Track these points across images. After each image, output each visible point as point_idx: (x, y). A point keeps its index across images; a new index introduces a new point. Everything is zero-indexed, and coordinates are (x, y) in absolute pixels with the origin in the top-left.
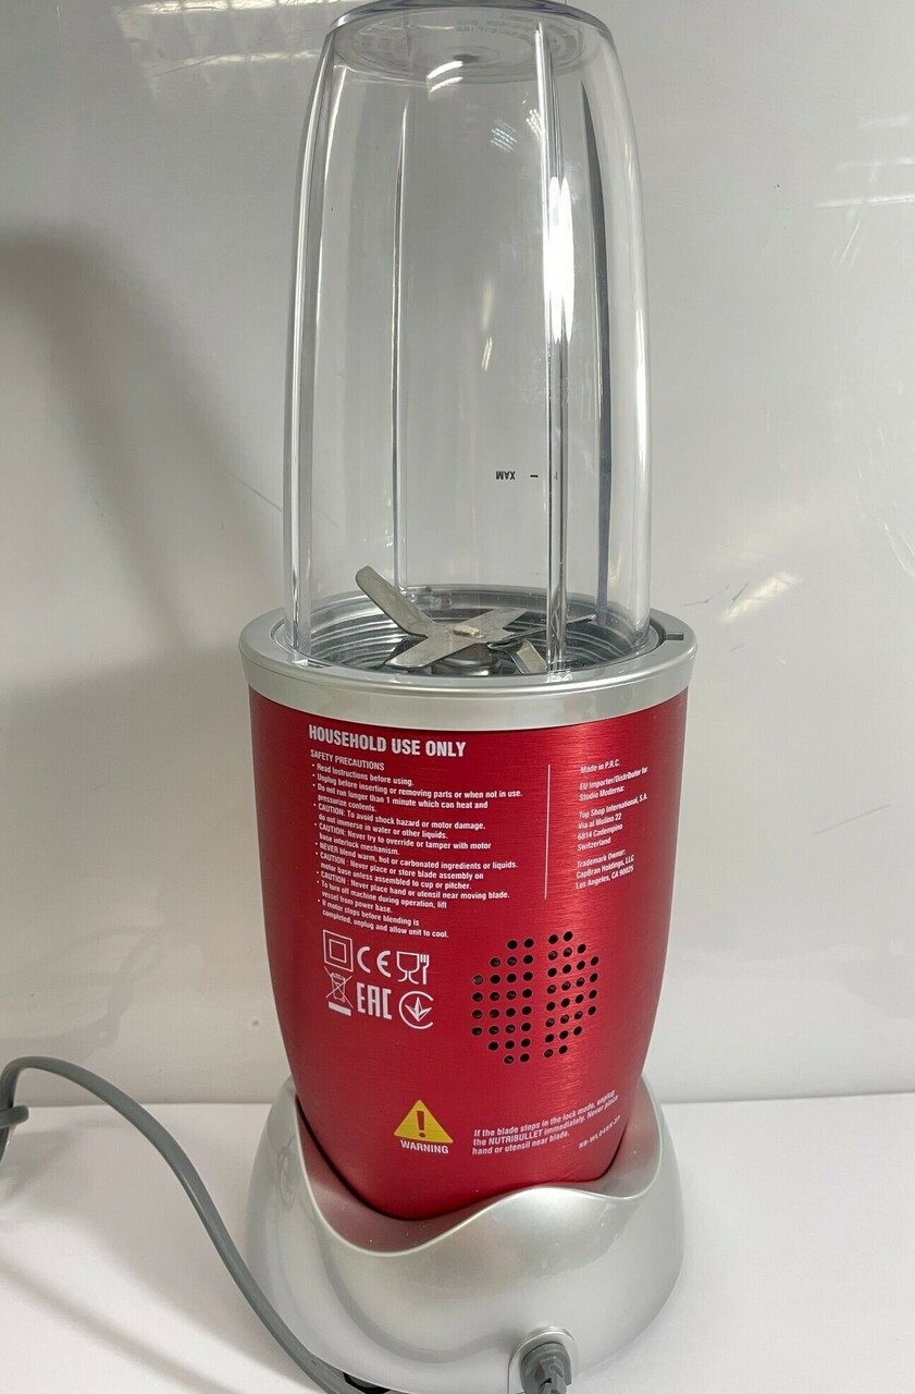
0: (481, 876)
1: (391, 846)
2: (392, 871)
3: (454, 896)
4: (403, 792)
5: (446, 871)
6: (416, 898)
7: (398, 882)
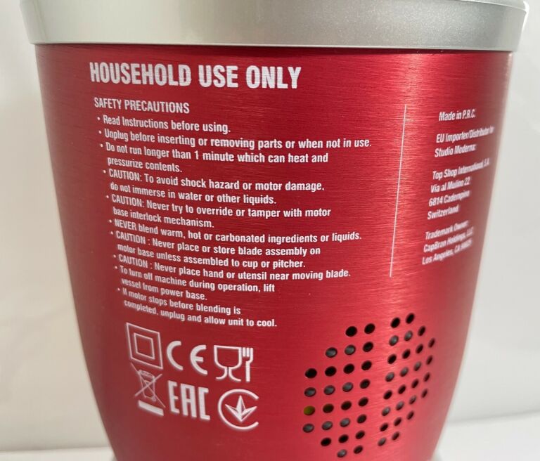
0: (317, 251)
1: (204, 217)
2: (206, 249)
3: (285, 277)
4: (216, 142)
5: (274, 246)
6: (236, 281)
7: (213, 262)
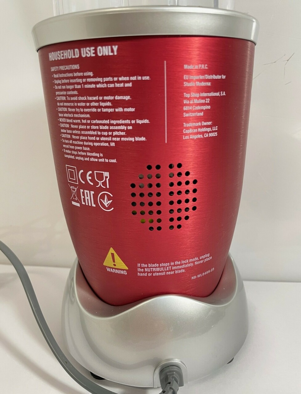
0: (131, 128)
1: (87, 113)
2: (88, 127)
3: (118, 139)
4: (89, 80)
5: (113, 125)
6: (100, 141)
7: (91, 133)
